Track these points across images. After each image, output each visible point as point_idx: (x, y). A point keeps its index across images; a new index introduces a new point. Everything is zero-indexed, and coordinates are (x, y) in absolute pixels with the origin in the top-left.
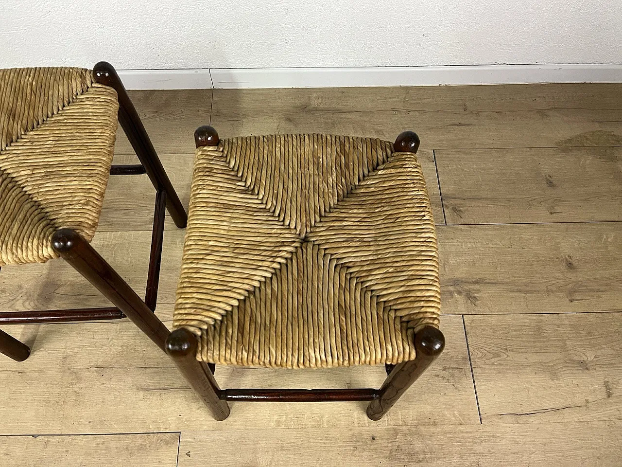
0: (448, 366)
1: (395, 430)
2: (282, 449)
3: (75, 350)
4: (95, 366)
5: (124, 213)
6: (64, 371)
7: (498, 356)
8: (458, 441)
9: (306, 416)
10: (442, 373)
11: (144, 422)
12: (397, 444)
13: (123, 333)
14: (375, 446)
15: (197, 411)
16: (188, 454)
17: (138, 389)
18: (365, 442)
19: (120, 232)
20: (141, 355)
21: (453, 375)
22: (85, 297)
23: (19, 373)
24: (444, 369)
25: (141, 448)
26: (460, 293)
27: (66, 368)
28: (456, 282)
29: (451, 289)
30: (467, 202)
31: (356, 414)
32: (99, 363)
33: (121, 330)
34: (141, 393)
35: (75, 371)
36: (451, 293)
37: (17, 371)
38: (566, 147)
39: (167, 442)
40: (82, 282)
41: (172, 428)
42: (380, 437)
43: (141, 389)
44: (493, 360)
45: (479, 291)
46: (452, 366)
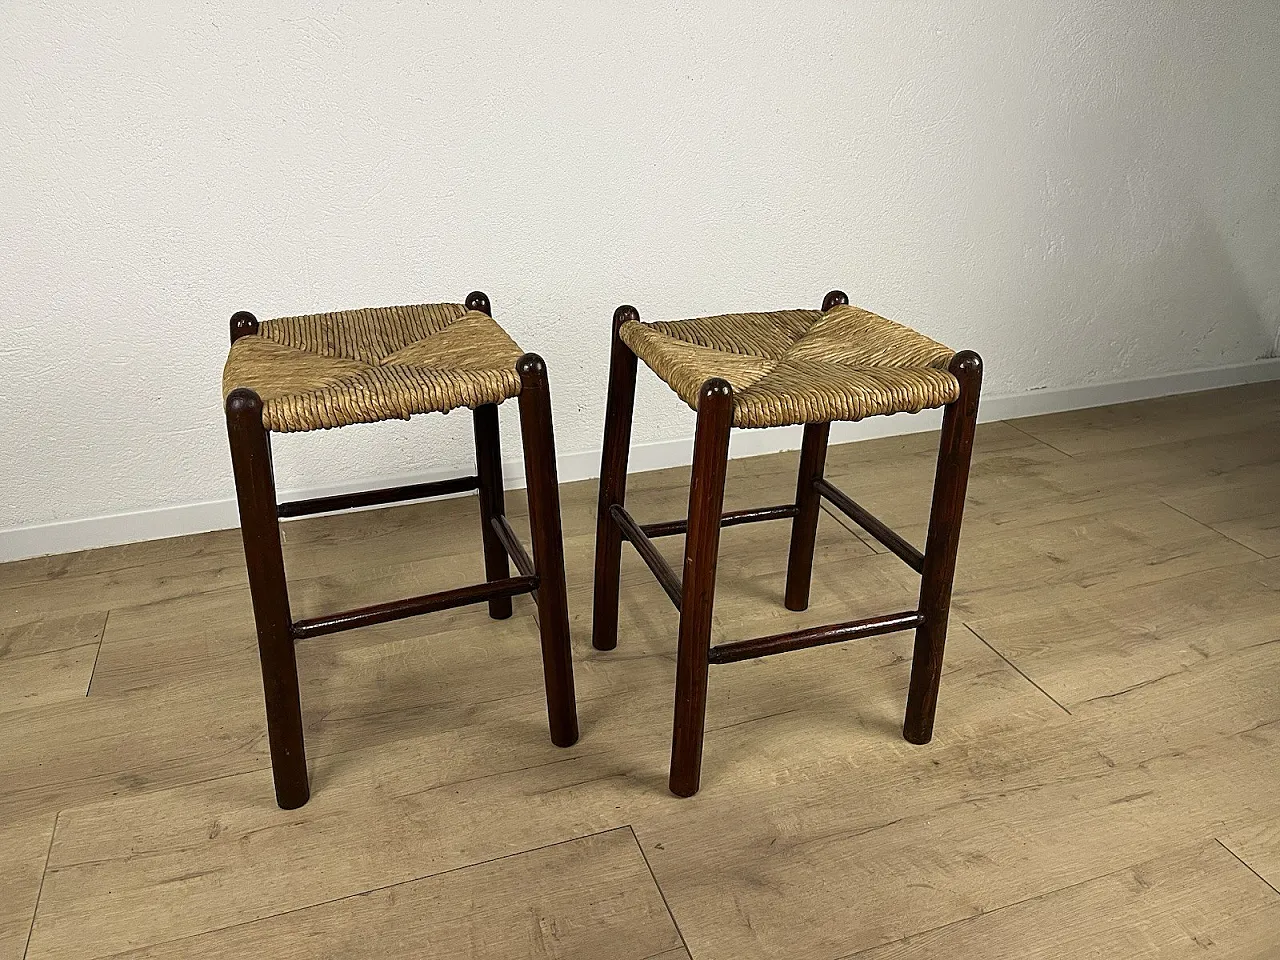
0: (982, 673)
1: (958, 747)
2: (807, 806)
3: (392, 775)
4: (439, 785)
6: (383, 803)
7: (1038, 650)
9: (819, 763)
10: (976, 680)
11: (559, 829)
12: (973, 760)
14: (945, 770)
15: (645, 796)
16: (658, 846)
17: (527, 794)
18: (926, 769)
20: (513, 757)
21: (996, 679)
22: (380, 715)
23: (296, 825)
24: (979, 676)
25: (573, 859)
27: (387, 799)
31: (891, 745)
32: (443, 780)
33: (462, 737)
34: (537, 799)
35: (406, 798)
37: (293, 823)
39: (614, 843)
40: (366, 702)
41: (614, 823)
42: (943, 759)
43: (534, 794)
44: (1035, 654)
45: (967, 601)
46: (986, 671)
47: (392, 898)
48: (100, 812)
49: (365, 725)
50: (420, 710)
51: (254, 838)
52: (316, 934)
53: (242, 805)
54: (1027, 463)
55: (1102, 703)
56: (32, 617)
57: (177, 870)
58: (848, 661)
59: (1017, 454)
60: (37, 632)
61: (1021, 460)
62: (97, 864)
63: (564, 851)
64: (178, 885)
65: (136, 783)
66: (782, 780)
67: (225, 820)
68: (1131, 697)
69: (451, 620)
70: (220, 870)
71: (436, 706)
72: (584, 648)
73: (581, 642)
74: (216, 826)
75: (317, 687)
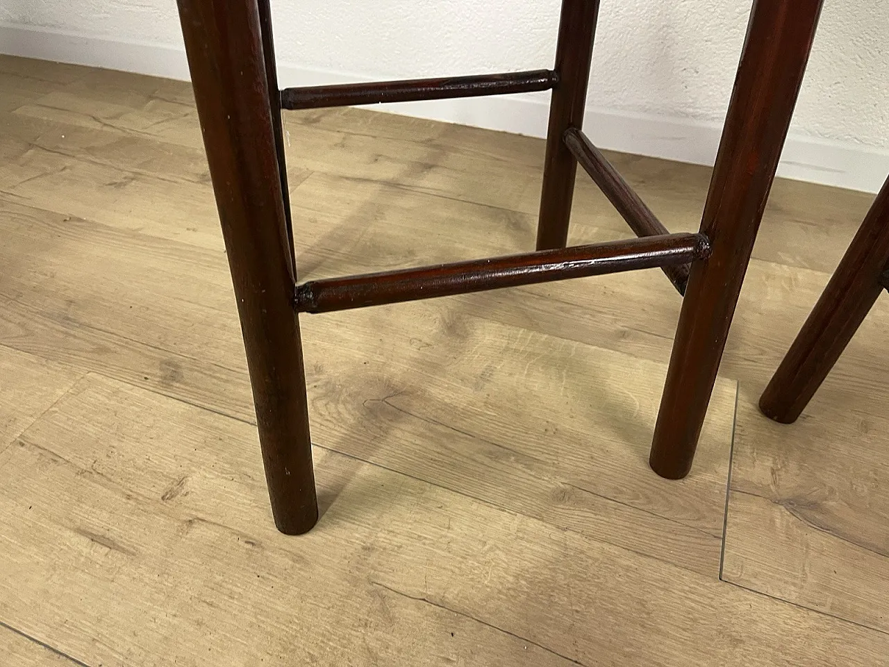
3: (398, 540)
4: (438, 601)
5: (562, 308)
6: (355, 582)
13: (524, 543)
19: (546, 336)
20: (567, 621)
22: (449, 431)
23: (247, 542)
27: (364, 576)
32: (449, 597)
33: (520, 535)
35: (385, 593)
37: (246, 536)
40: (447, 400)
48: (116, 393)
49: (421, 435)
51: (198, 531)
53: (223, 471)
57: (98, 521)
64: (82, 544)
65: (170, 377)
67: (193, 483)
69: (623, 334)
70: (132, 554)
71: (520, 457)
72: (791, 480)
73: (793, 466)
74: (181, 483)
75: (411, 351)
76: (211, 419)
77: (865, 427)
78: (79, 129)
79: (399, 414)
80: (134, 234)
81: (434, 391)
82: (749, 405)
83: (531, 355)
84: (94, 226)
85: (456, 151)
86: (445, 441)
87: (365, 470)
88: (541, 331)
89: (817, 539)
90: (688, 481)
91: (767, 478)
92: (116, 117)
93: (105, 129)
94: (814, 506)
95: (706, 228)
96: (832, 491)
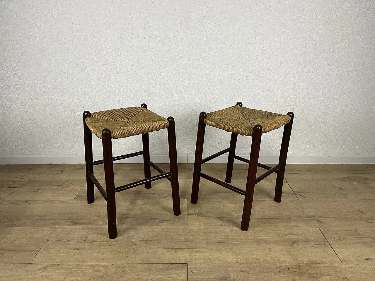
0: (318, 244)
1: (298, 265)
2: (241, 271)
3: (133, 235)
4: (143, 240)
6: (127, 242)
7: (341, 240)
8: (333, 270)
9: (251, 259)
10: (315, 246)
11: (169, 260)
12: (302, 271)
14: (290, 271)
15: (195, 256)
16: (193, 272)
17: (164, 248)
18: (285, 270)
20: (165, 237)
21: (321, 247)
22: (137, 218)
24: (316, 245)
25: (168, 269)
26: (314, 220)
27: (129, 241)
28: (310, 217)
29: (309, 219)
30: (306, 194)
32: (145, 239)
33: (154, 229)
34: (166, 250)
35: (133, 242)
36: (309, 220)
37: (104, 241)
38: (343, 180)
39: (181, 267)
40: (135, 214)
41: (183, 262)
42: (291, 268)
43: (166, 248)
44: (339, 242)
45: (323, 220)
46: (320, 243)
47: (119, 267)
48: (64, 228)
49: (132, 220)
50: (147, 219)
51: (94, 243)
52: (97, 271)
53: (95, 234)
54: (366, 179)
55: (355, 262)
56: (71, 178)
57: (74, 247)
58: (274, 231)
59: (363, 176)
60: (70, 182)
61: (364, 178)
62: (57, 241)
63: (166, 266)
64: (72, 250)
65: (75, 223)
66: (237, 262)
67: (90, 237)
68: (367, 262)
69: (166, 196)
70: (83, 249)
71: (151, 219)
72: (197, 211)
73: (197, 209)
74: (87, 238)
75: (125, 208)
76: (88, 227)
77: (208, 201)
78: (14, 181)
79: (127, 218)
80: (48, 201)
81: (132, 213)
82: (189, 202)
83: (149, 203)
84: (35, 201)
85: (121, 169)
86: (136, 220)
87: (123, 227)
88: (150, 199)
89: (201, 218)
90: (181, 215)
91: (193, 212)
92: (24, 176)
93: (22, 180)
94: (201, 214)
95: (171, 171)
96: (203, 211)
